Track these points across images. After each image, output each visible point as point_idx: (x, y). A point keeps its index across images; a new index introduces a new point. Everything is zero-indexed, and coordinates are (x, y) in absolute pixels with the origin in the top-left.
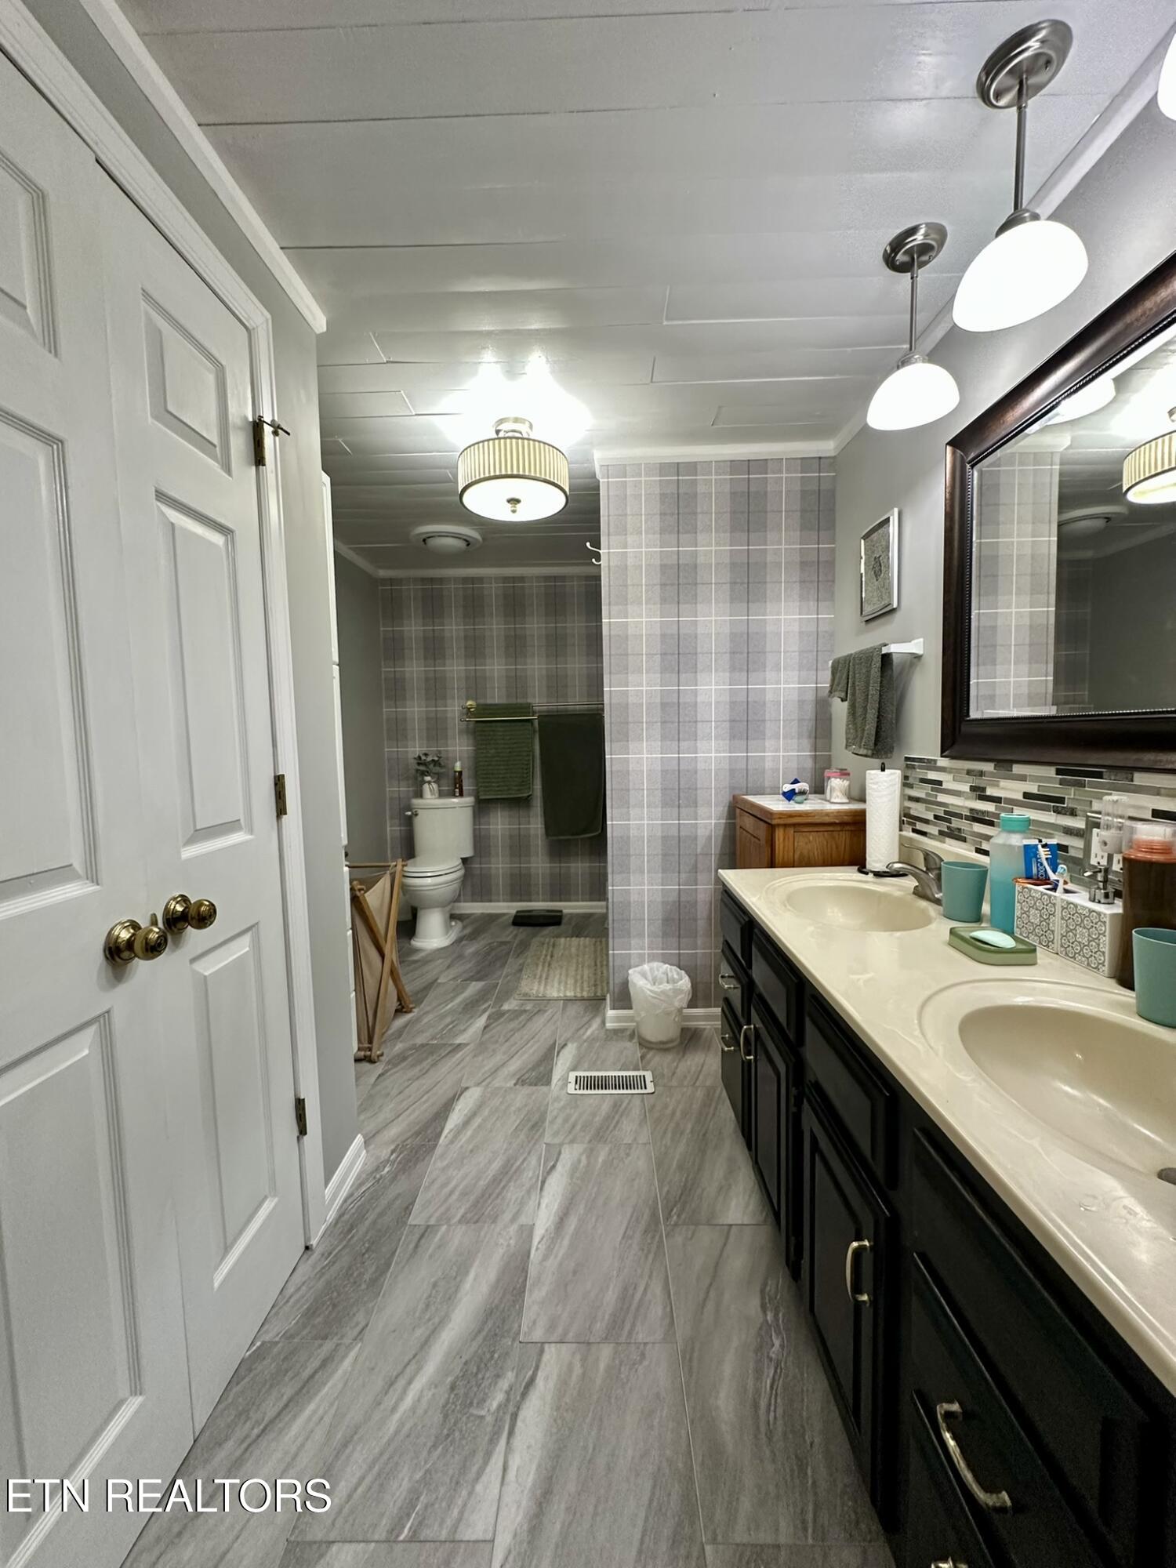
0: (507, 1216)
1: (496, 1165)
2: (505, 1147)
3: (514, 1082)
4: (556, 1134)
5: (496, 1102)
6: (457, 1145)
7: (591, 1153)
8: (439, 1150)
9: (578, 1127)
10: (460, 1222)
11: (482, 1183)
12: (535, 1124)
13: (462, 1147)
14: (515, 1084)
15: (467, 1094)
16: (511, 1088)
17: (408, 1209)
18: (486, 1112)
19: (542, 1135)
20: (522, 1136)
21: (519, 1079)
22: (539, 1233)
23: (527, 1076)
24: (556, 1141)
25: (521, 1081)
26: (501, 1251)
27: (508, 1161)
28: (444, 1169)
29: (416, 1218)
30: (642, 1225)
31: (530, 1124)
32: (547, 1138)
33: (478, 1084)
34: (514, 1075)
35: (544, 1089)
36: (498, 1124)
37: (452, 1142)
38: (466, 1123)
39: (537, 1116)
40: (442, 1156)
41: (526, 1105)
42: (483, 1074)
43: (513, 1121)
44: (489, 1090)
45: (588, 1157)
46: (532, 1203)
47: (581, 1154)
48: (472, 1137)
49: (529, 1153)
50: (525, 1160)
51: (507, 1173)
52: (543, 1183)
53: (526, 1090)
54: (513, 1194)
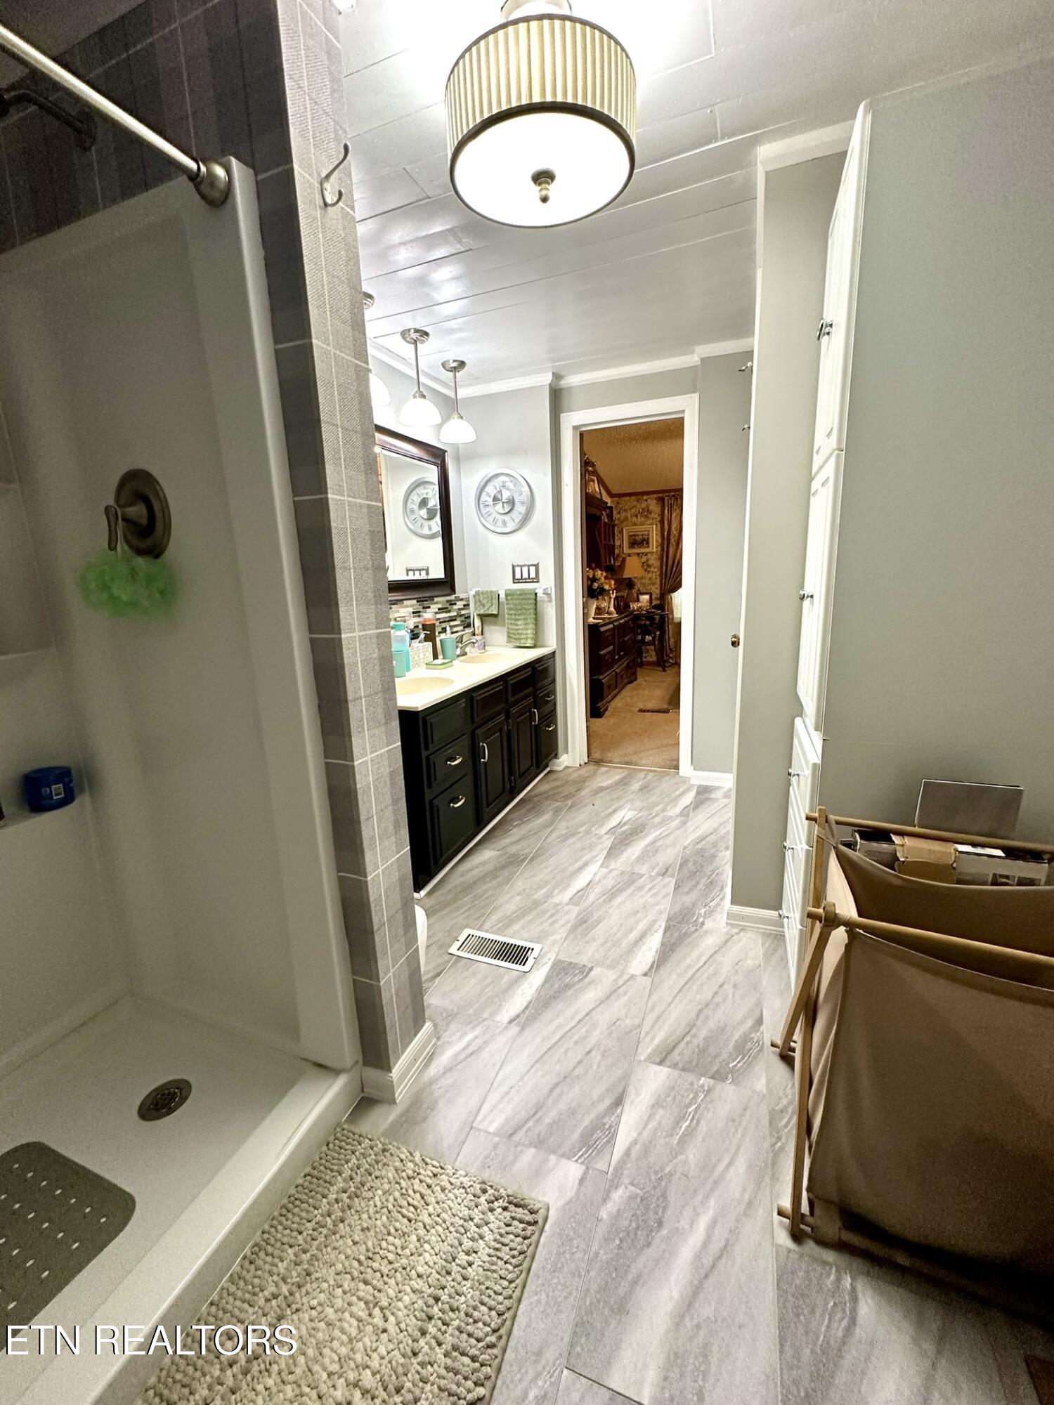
0: (614, 873)
1: (619, 900)
2: (611, 911)
3: (593, 973)
4: (568, 912)
5: (614, 953)
6: (650, 917)
7: (548, 896)
8: (664, 917)
9: (549, 914)
10: (643, 875)
11: (629, 891)
12: (583, 925)
13: (646, 916)
14: (591, 969)
15: (645, 968)
16: (598, 964)
17: (677, 887)
18: (624, 944)
19: (579, 914)
20: (596, 916)
21: (586, 976)
22: (600, 863)
23: (576, 979)
24: (571, 907)
25: (585, 971)
26: (620, 860)
27: (610, 901)
28: (658, 903)
29: (672, 882)
30: (541, 858)
31: (585, 925)
32: (576, 910)
33: (632, 977)
34: (590, 983)
35: (562, 957)
36: (615, 930)
37: (654, 922)
38: (643, 936)
39: (580, 930)
40: (661, 913)
41: (587, 942)
42: (626, 993)
43: (600, 930)
44: (621, 967)
45: (552, 893)
46: (598, 876)
47: (557, 895)
48: (637, 923)
49: (593, 903)
50: (597, 900)
51: (612, 894)
52: (589, 884)
53: (583, 960)
54: (609, 882)
